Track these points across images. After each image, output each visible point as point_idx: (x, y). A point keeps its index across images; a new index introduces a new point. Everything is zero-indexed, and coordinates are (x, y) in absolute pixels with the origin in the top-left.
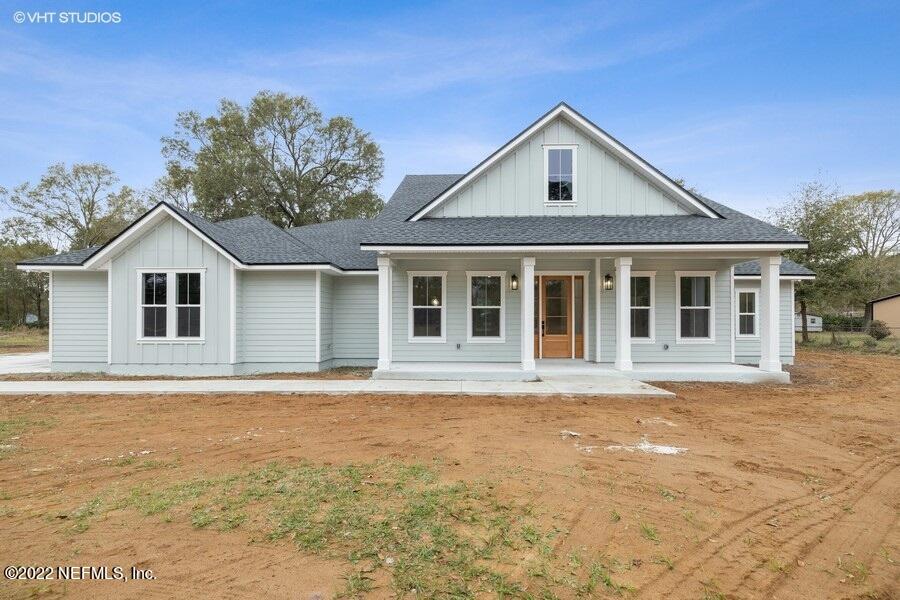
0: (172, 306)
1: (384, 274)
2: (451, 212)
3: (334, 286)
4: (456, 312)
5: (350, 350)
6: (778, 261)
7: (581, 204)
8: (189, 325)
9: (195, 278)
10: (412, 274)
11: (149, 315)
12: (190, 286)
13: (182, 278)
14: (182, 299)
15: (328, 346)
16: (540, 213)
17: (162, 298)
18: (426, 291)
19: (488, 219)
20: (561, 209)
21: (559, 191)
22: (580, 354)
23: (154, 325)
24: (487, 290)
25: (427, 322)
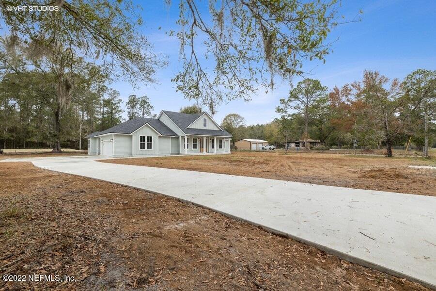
0: (146, 143)
4: (191, 144)
7: (207, 128)
8: (150, 147)
9: (151, 137)
11: (141, 145)
12: (150, 139)
13: (148, 137)
14: (148, 141)
16: (202, 129)
17: (144, 141)
19: (196, 129)
20: (205, 128)
21: (205, 125)
24: (195, 141)
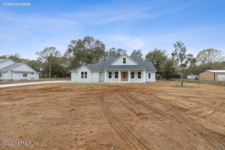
1: (105, 72)
2: (112, 65)
3: (100, 73)
4: (113, 76)
5: (102, 80)
6: (145, 71)
8: (86, 77)
9: (87, 72)
10: (108, 72)
11: (82, 76)
13: (85, 72)
14: (85, 74)
15: (99, 80)
16: (122, 65)
17: (83, 74)
18: (110, 73)
19: (116, 66)
20: (124, 64)
21: (124, 62)
22: (127, 81)
23: (82, 77)
24: (116, 73)
25: (110, 77)
